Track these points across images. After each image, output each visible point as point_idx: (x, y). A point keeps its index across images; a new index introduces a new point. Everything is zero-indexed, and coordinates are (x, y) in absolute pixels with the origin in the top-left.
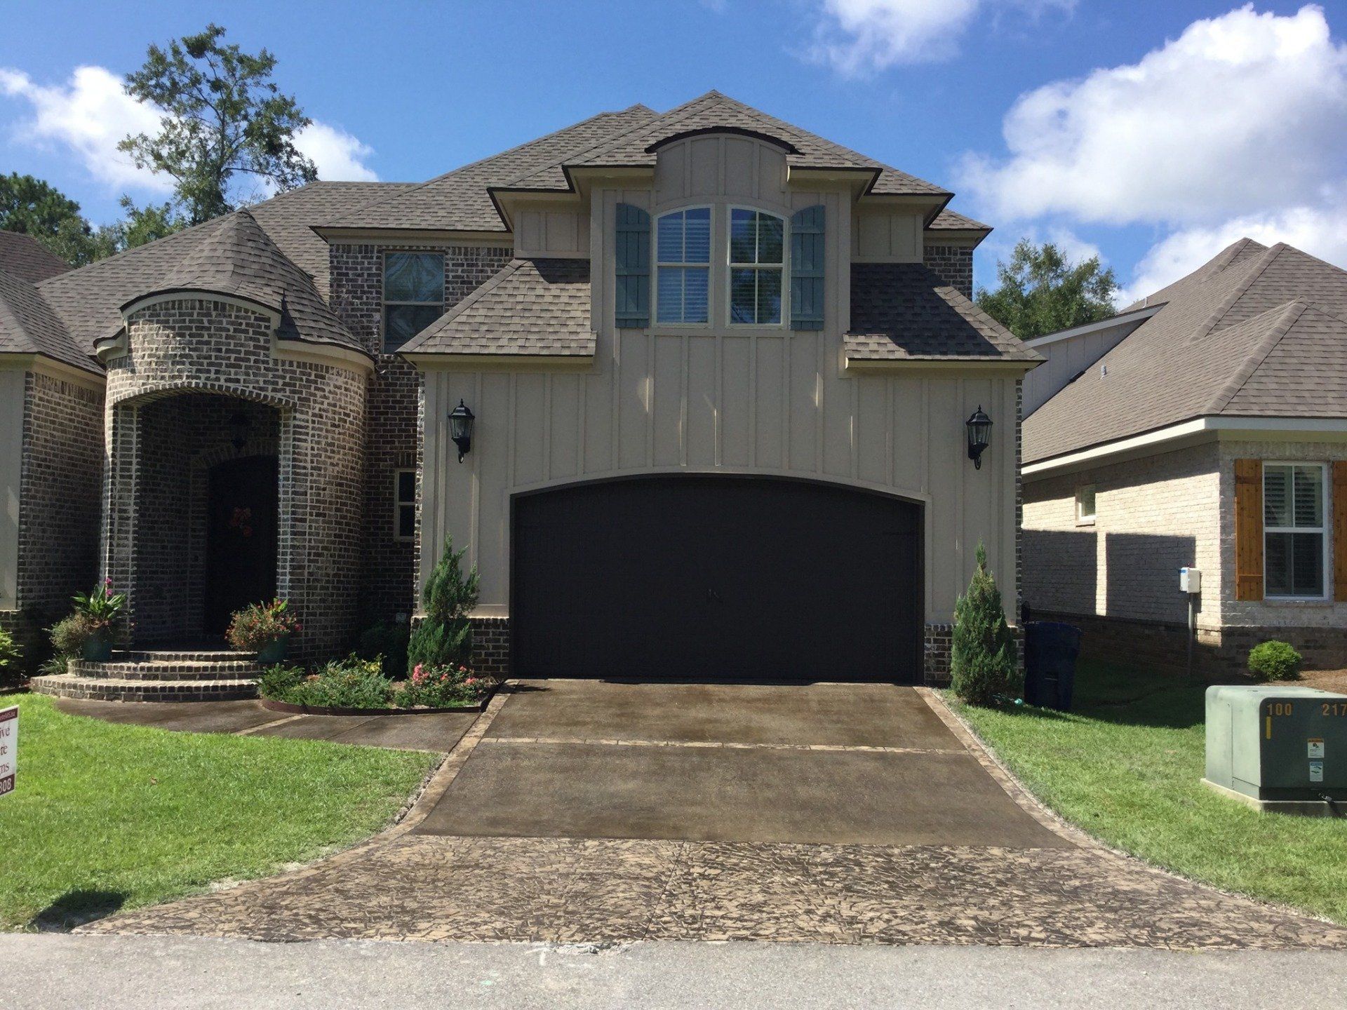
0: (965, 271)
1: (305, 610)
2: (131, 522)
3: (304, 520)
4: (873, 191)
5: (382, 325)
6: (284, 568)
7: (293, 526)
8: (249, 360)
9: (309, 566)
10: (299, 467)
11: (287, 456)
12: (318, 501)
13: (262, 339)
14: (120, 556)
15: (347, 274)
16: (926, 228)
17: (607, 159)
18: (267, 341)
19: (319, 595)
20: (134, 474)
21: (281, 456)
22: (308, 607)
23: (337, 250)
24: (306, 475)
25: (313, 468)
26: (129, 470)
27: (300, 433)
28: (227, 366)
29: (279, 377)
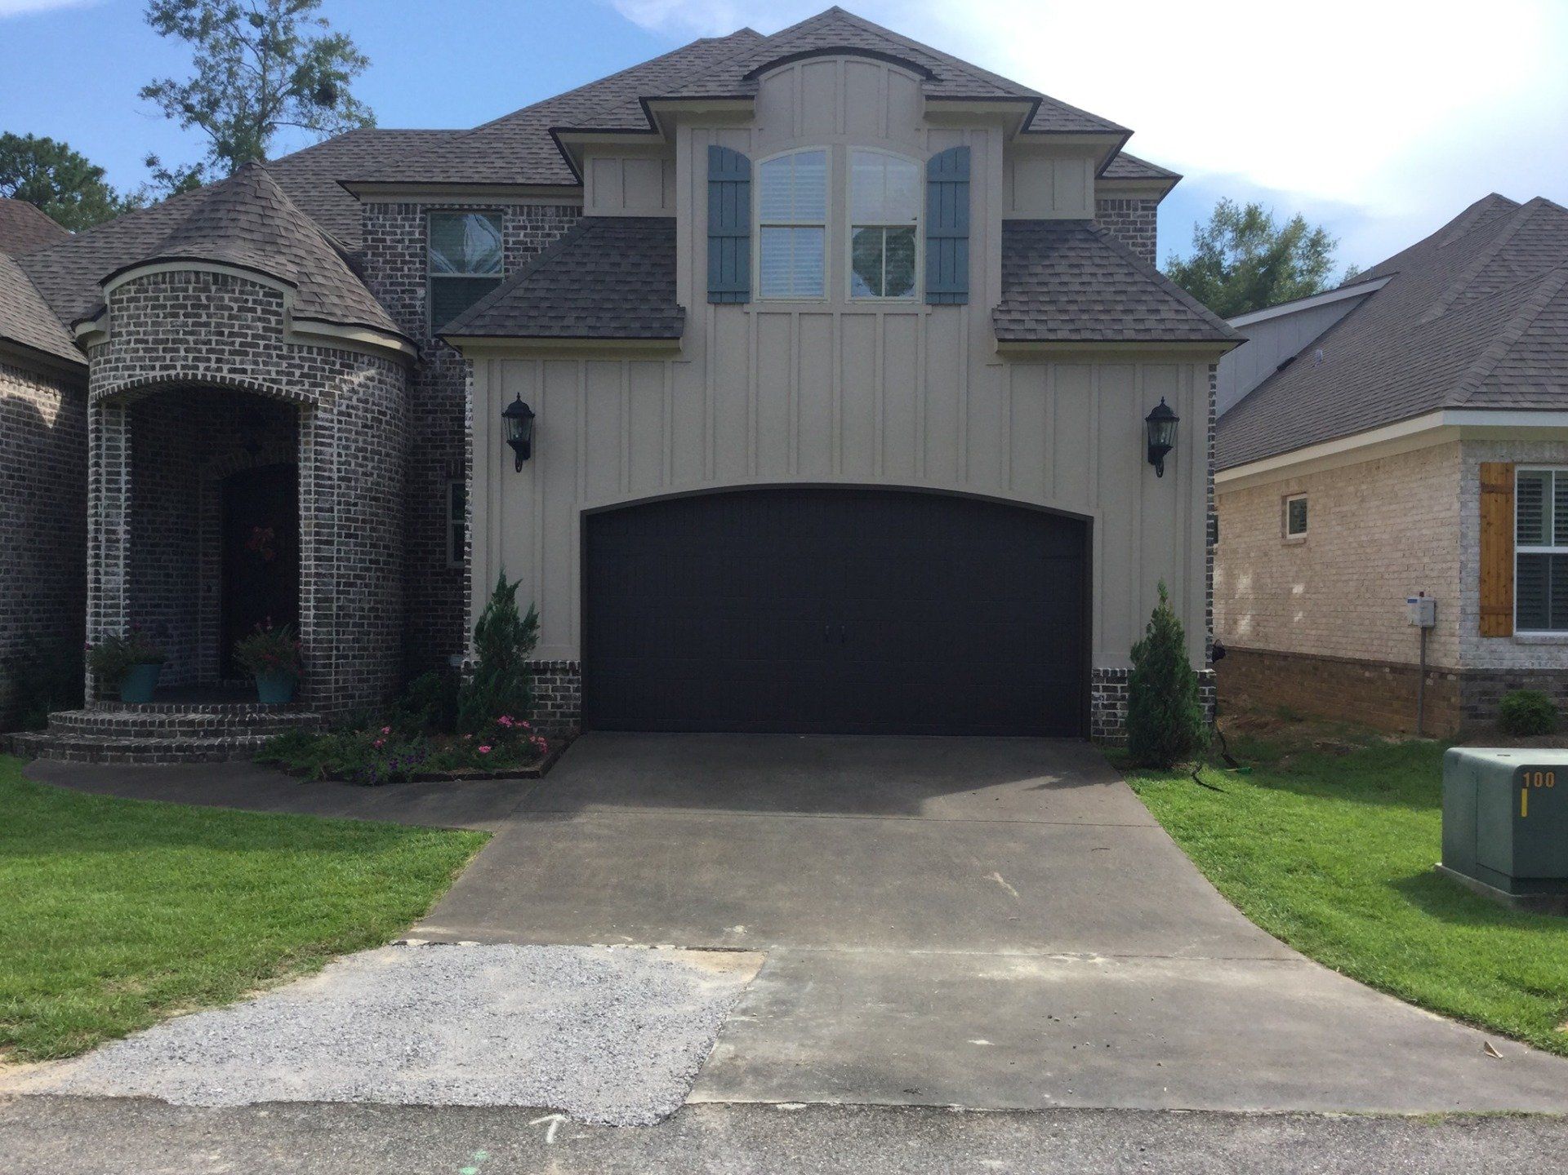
0: (1147, 231)
1: (335, 652)
2: (121, 545)
3: (330, 543)
4: (1031, 128)
5: (428, 303)
6: (307, 600)
7: (317, 550)
8: (257, 346)
9: (338, 599)
10: (323, 478)
11: (308, 464)
12: (347, 519)
13: (273, 319)
14: (109, 586)
15: (384, 240)
16: (1099, 176)
17: (696, 88)
18: (279, 322)
19: (353, 633)
20: (124, 487)
21: (301, 464)
22: (337, 649)
23: (372, 211)
24: (332, 487)
25: (340, 479)
26: (116, 482)
27: (323, 436)
28: (231, 353)
29: (295, 366)
